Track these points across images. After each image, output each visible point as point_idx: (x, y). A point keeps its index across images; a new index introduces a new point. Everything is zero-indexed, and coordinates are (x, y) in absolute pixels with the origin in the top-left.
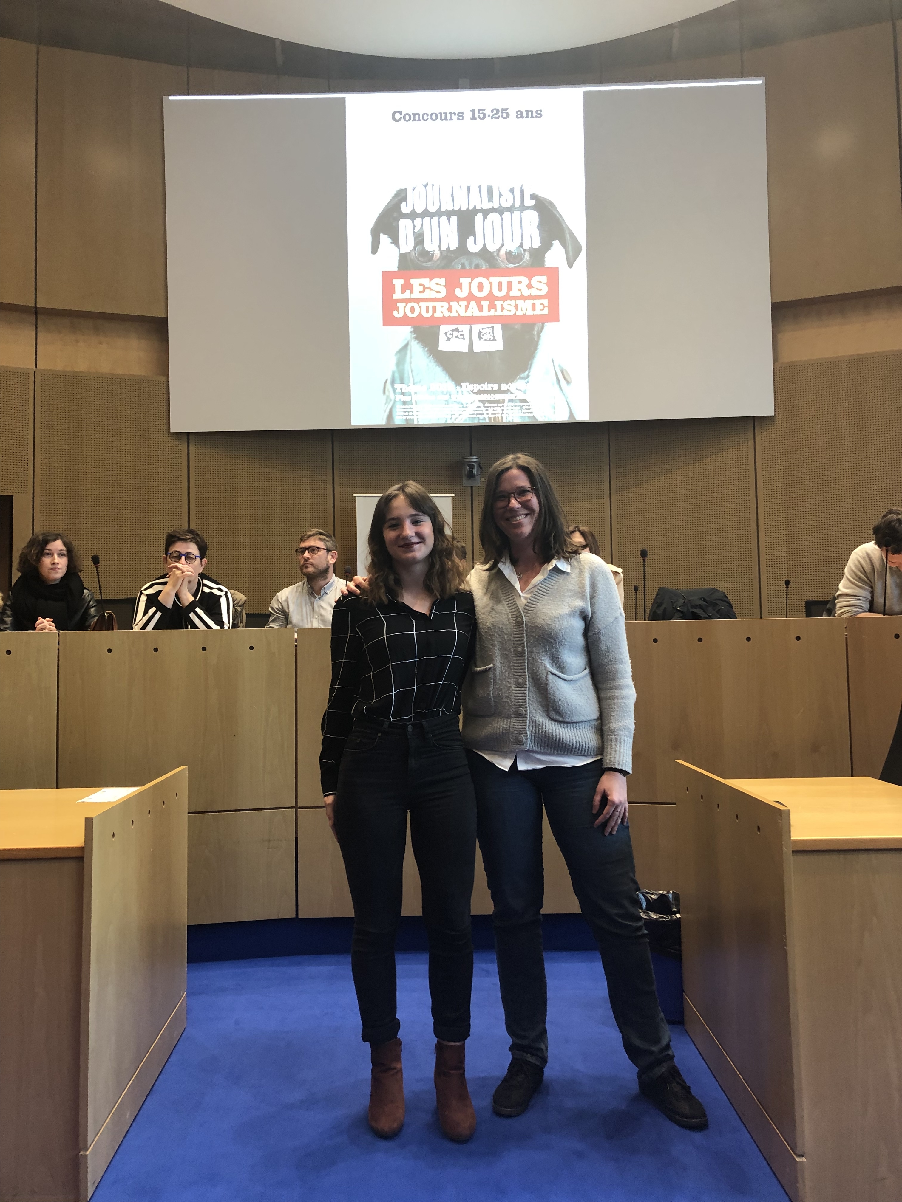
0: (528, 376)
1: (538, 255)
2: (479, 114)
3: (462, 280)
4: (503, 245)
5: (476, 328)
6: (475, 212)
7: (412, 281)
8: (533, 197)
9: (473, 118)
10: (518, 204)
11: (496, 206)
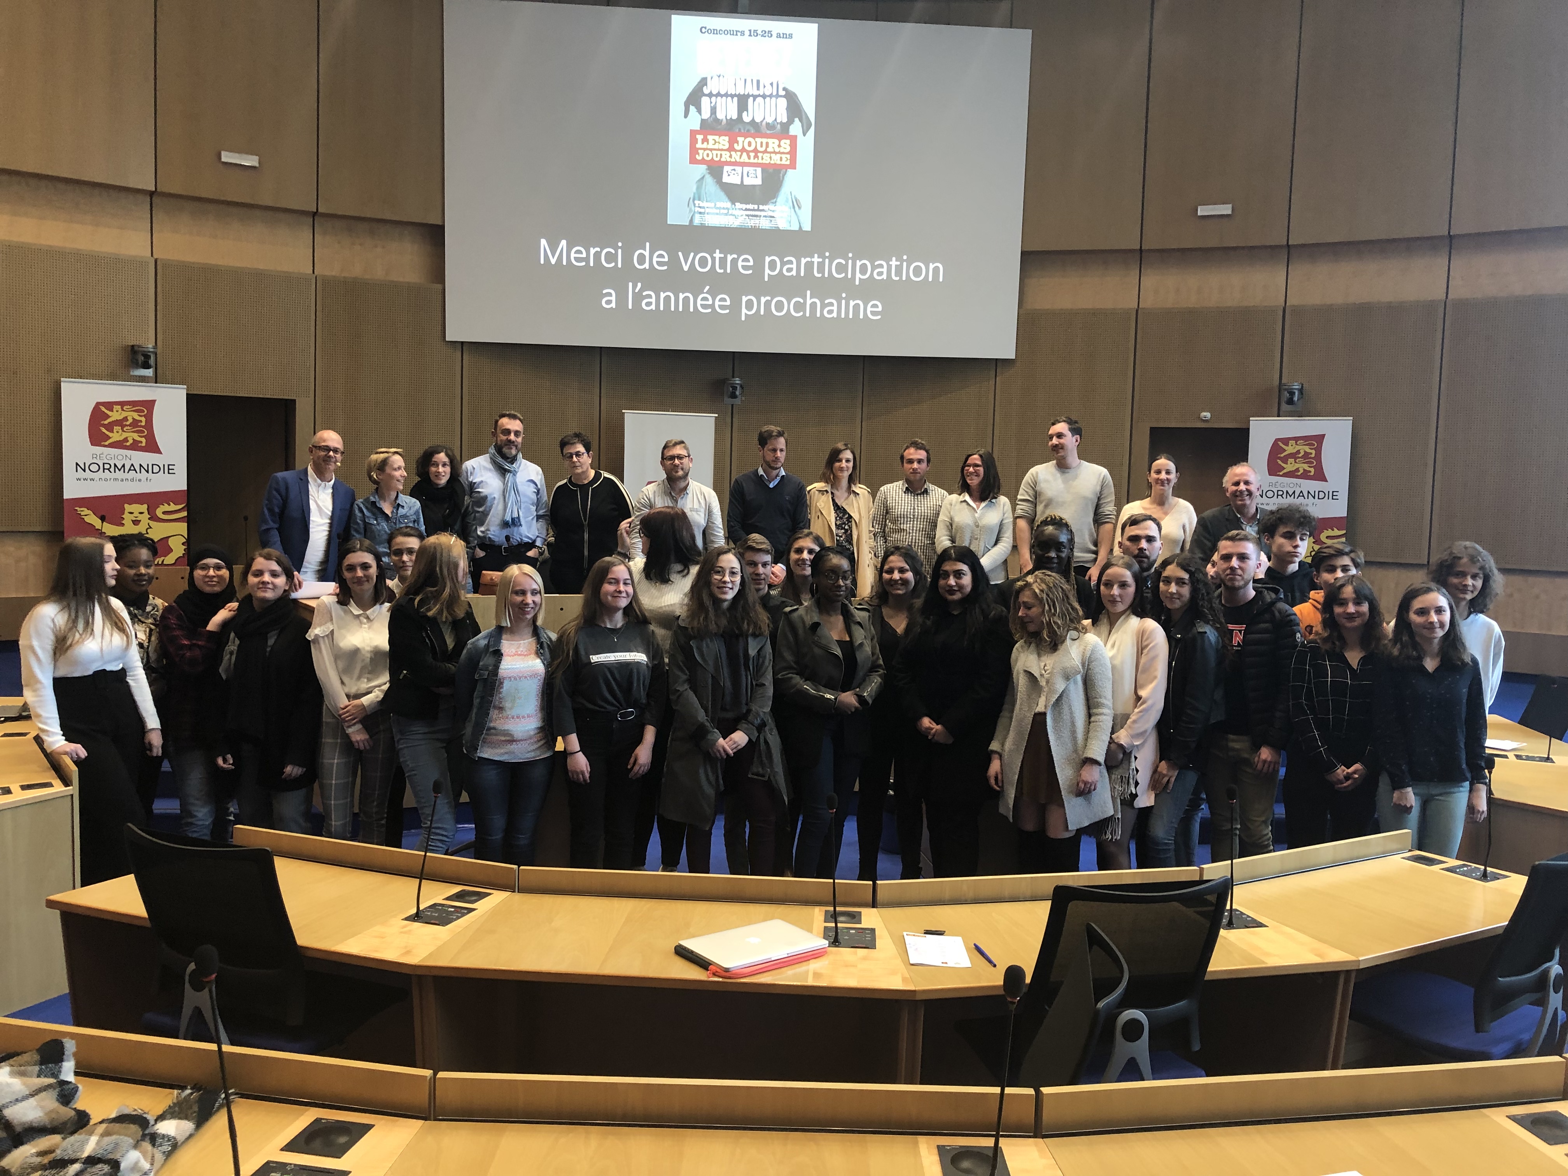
0: (776, 202)
1: (786, 126)
2: (753, 33)
3: (739, 139)
4: (764, 119)
5: (746, 169)
6: (748, 96)
7: (709, 137)
8: (784, 89)
9: (750, 35)
10: (775, 93)
11: (761, 94)
